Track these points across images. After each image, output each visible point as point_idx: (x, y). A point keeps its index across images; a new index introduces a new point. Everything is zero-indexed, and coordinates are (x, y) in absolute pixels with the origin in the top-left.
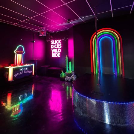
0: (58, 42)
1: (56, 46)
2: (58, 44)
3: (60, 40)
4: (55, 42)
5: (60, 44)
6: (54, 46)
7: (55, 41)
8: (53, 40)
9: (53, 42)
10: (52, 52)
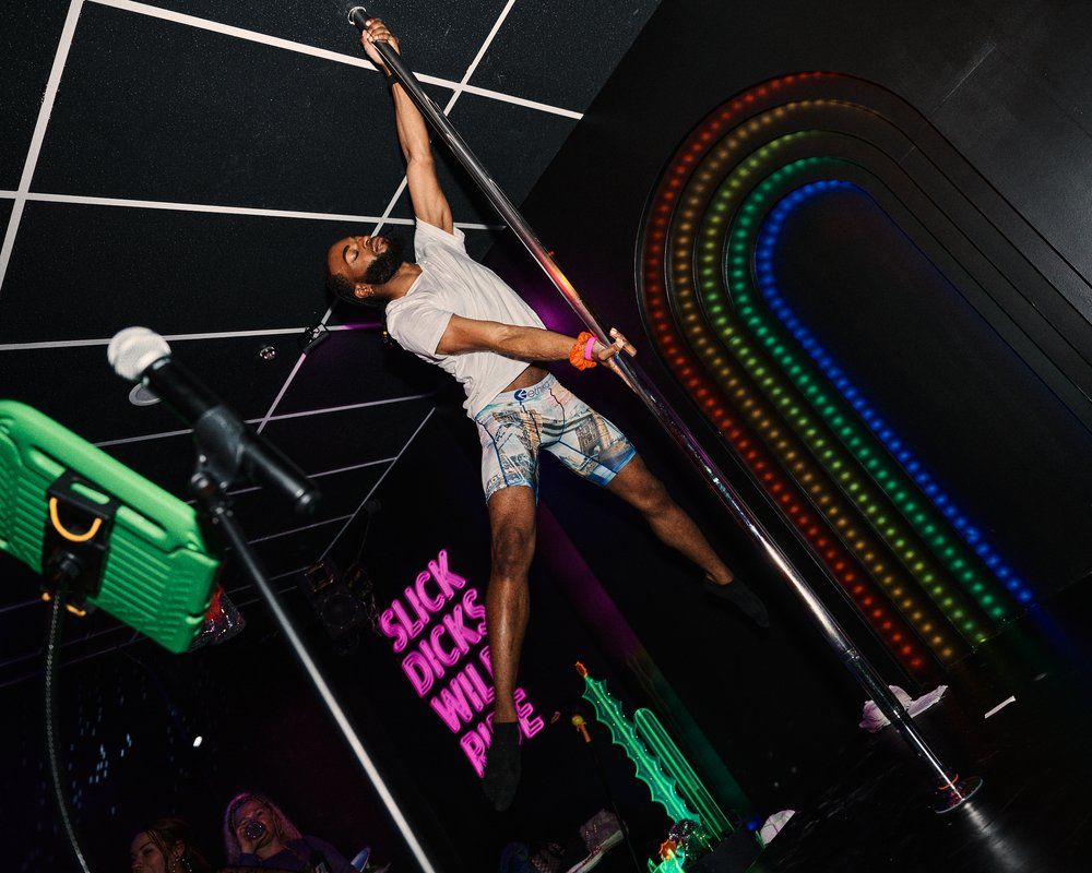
0: (433, 588)
1: (448, 643)
2: (448, 608)
3: (443, 557)
4: (413, 616)
5: (459, 595)
6: (432, 659)
7: (409, 594)
8: (385, 605)
9: (395, 621)
10: (455, 726)
